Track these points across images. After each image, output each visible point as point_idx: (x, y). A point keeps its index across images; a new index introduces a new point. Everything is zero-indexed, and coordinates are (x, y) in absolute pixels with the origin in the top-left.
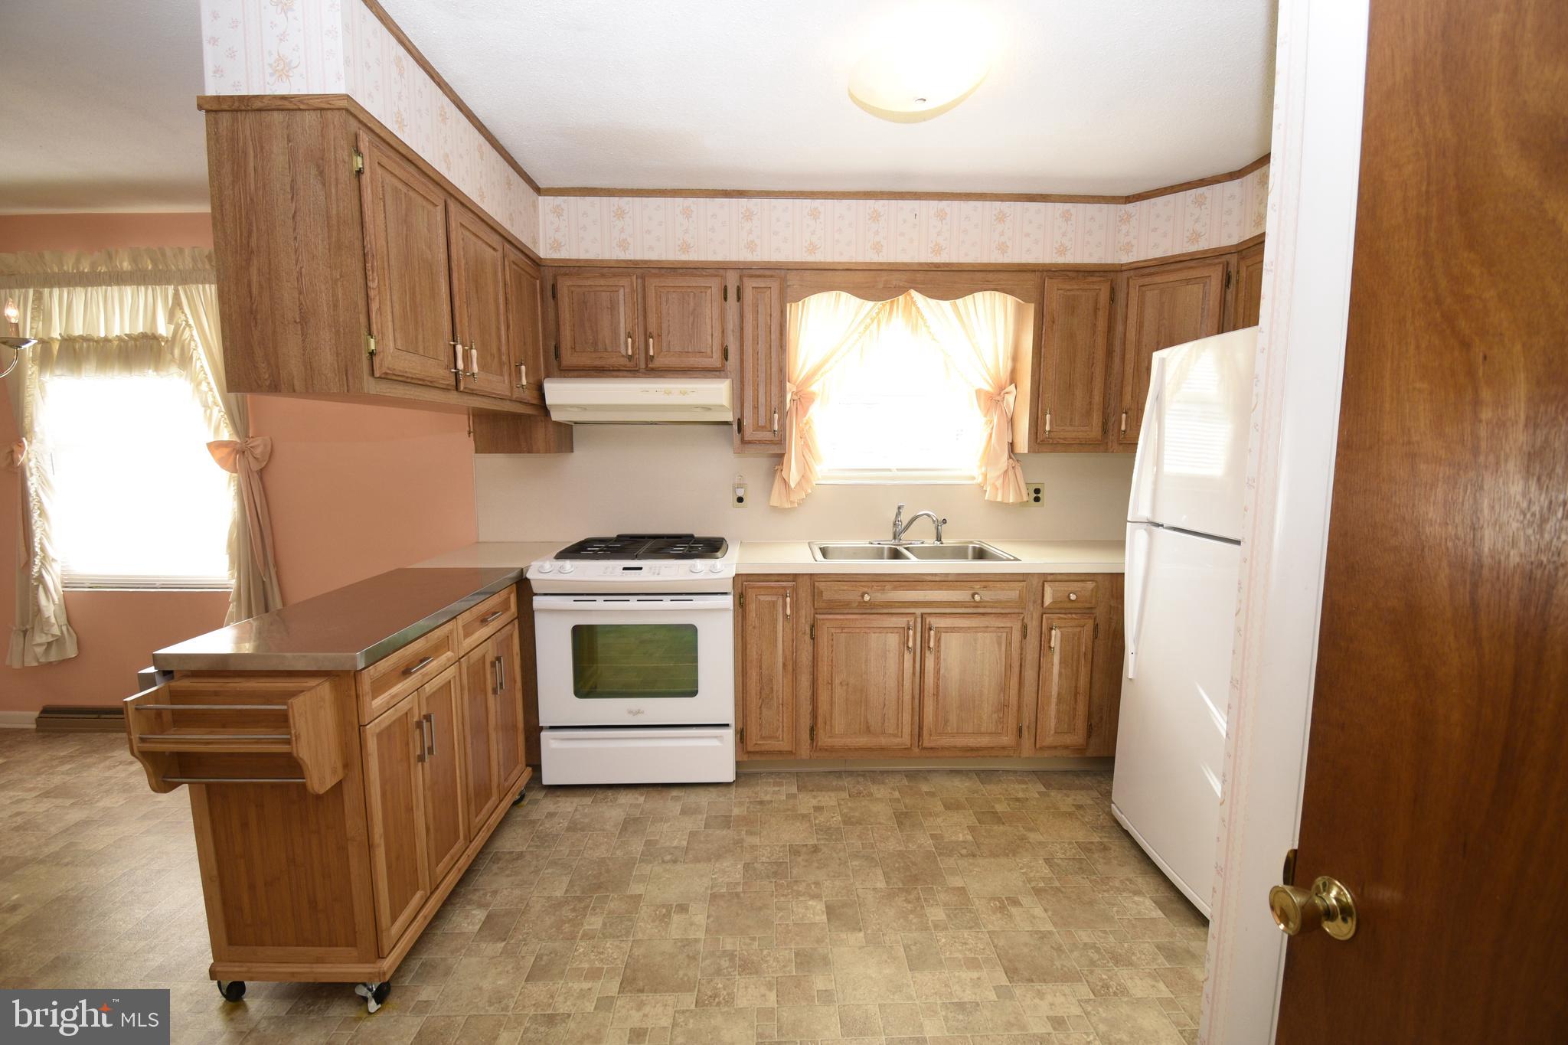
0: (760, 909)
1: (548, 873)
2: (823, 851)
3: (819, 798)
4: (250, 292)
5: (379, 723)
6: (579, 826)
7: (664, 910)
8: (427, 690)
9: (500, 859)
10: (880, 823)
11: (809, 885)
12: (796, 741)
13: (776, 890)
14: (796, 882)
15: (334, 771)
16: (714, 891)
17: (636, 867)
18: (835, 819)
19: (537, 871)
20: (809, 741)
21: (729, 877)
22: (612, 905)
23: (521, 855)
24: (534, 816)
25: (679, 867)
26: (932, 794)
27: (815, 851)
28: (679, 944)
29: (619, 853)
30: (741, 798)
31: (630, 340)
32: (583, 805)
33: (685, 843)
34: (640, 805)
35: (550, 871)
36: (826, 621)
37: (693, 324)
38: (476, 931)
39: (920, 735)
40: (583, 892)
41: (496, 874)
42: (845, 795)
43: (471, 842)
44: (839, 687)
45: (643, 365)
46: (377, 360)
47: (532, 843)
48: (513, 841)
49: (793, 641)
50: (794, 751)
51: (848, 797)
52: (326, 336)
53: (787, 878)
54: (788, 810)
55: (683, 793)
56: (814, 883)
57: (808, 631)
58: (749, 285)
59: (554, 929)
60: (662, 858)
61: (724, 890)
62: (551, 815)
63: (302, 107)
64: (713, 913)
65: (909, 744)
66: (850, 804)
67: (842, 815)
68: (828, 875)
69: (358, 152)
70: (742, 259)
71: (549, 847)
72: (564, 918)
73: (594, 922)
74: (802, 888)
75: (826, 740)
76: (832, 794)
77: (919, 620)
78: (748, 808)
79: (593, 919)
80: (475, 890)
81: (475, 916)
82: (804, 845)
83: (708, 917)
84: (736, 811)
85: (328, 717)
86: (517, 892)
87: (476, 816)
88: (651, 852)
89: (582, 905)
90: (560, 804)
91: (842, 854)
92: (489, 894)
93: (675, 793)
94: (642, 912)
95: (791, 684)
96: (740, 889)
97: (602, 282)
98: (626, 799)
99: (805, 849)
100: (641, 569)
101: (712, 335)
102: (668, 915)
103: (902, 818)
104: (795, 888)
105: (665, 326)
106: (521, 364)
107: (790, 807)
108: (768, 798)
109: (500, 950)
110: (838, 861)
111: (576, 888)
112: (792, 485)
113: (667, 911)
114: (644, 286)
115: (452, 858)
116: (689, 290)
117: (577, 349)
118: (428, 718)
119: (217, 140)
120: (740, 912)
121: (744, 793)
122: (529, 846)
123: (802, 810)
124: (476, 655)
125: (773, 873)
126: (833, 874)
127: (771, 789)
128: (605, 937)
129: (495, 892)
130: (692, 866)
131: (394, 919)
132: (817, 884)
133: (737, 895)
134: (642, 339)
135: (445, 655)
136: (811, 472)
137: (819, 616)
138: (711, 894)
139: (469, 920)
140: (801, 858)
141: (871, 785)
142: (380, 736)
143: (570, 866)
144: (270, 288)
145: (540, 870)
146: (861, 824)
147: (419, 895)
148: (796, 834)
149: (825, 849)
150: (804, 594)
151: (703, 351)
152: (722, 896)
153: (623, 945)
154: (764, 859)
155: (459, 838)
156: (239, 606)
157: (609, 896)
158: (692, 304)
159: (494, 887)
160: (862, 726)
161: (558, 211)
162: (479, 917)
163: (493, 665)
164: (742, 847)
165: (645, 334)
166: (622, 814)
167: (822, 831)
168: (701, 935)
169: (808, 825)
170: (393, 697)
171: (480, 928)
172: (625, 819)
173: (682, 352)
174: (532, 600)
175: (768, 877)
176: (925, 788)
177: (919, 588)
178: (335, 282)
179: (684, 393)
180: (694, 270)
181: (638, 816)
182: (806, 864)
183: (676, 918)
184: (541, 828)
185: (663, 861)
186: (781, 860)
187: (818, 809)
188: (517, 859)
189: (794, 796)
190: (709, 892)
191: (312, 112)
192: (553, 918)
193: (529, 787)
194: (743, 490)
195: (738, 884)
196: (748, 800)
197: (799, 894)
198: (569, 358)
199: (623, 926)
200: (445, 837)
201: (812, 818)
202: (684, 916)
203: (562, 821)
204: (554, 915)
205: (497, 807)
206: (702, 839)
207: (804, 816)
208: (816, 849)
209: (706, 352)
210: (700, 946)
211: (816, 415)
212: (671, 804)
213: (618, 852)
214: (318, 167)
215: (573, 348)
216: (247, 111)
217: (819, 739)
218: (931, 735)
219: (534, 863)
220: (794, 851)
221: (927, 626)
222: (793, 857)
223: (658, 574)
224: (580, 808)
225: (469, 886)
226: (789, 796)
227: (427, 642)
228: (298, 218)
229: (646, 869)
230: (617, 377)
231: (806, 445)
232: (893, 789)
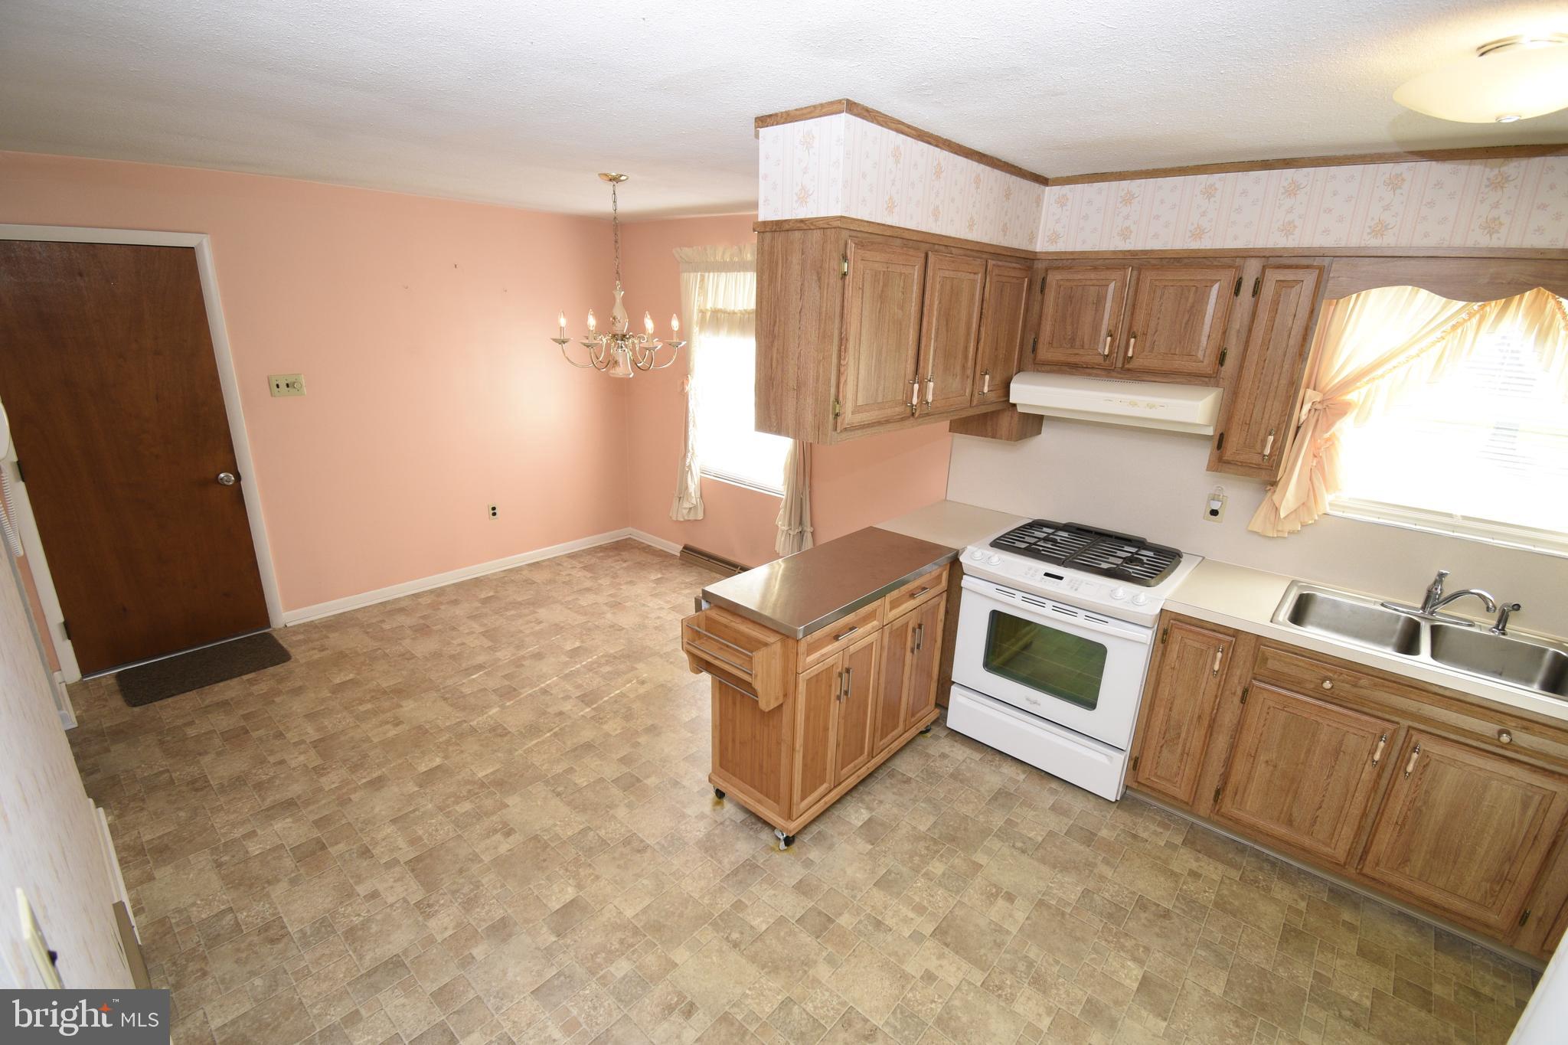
0: (1077, 939)
1: (921, 807)
2: (1172, 921)
3: (1203, 864)
4: (772, 365)
5: (810, 673)
6: (961, 777)
7: (994, 890)
8: (851, 650)
9: (893, 776)
10: (1259, 928)
11: (1137, 946)
12: (1195, 793)
13: (1102, 932)
14: (1126, 935)
15: (777, 699)
16: (1043, 898)
17: (989, 838)
18: (1207, 894)
19: (914, 801)
20: (1212, 802)
21: (1064, 893)
22: (956, 861)
23: (908, 781)
24: (931, 751)
25: (1024, 859)
26: (1351, 928)
27: (1164, 916)
28: (993, 926)
29: (981, 818)
30: (1116, 822)
31: (1109, 339)
32: (971, 759)
33: (1040, 839)
34: (1019, 781)
35: (923, 805)
36: (1264, 691)
37: (1187, 324)
38: (858, 826)
39: (1363, 858)
40: (939, 838)
41: (887, 787)
42: (1235, 875)
43: (873, 757)
44: (1263, 765)
45: (1119, 364)
46: (839, 419)
47: (920, 775)
48: (907, 765)
49: (1216, 697)
50: (1191, 804)
51: (1238, 879)
52: (810, 400)
53: (1119, 925)
54: (1160, 858)
55: (1062, 790)
56: (1144, 947)
57: (1239, 693)
58: (1272, 277)
59: (908, 856)
60: (1014, 843)
61: (1053, 902)
62: (944, 756)
63: (812, 227)
64: (1033, 917)
65: (1343, 862)
66: (1235, 887)
67: (1218, 894)
68: (1164, 948)
69: (845, 258)
70: (1270, 245)
71: (931, 784)
72: (918, 851)
73: (938, 868)
74: (1129, 944)
75: (1232, 810)
76: (1221, 867)
77: (1403, 733)
78: (1119, 835)
79: (938, 864)
80: (869, 793)
81: (862, 814)
82: (1155, 904)
83: (1027, 918)
84: (1104, 833)
85: (777, 665)
86: (895, 810)
87: (881, 741)
88: (1007, 832)
89: (935, 848)
90: (954, 749)
91: (1192, 935)
92: (876, 802)
93: (1054, 785)
94: (977, 881)
95: (1203, 738)
96: (1068, 910)
97: (1093, 276)
98: (1008, 770)
99: (1154, 908)
100: (1061, 578)
101: (1209, 336)
102: (996, 896)
103: (1291, 935)
104: (1122, 940)
105: (1152, 324)
106: (986, 374)
107: (1163, 857)
108: (1145, 835)
109: (867, 851)
110: (1183, 940)
111: (936, 831)
112: (1283, 514)
113: (996, 892)
114: (1138, 279)
115: (855, 767)
116: (1191, 284)
117: (1055, 345)
118: (848, 671)
119: (762, 253)
120: (1057, 931)
121: (1124, 818)
122: (917, 776)
123: (1175, 867)
124: (898, 624)
125: (1109, 913)
126: (1169, 949)
127: (1153, 827)
128: (940, 884)
129: (881, 802)
130: (1036, 863)
131: (803, 799)
132: (1147, 949)
133: (1063, 914)
134: (1124, 337)
135: (871, 624)
136: (1316, 502)
137: (1254, 682)
138: (1040, 899)
139: (856, 814)
140: (1146, 915)
141: (1276, 879)
142: (809, 681)
143: (940, 809)
144: (783, 363)
145: (917, 801)
146: (1235, 916)
147: (825, 786)
148: (1155, 888)
149: (1176, 920)
150: (1244, 653)
151: (1194, 353)
152: (1049, 907)
153: (950, 899)
154: (1107, 895)
155: (864, 753)
156: (785, 512)
157: (957, 852)
158: (1191, 300)
159: (882, 797)
160: (1282, 816)
161: (1062, 202)
162: (864, 816)
163: (914, 630)
164: (1092, 871)
165: (1129, 332)
166: (999, 783)
167: (1184, 899)
168: (1014, 930)
169: (1172, 885)
170: (823, 655)
171: (862, 825)
172: (1000, 789)
173: (1167, 354)
174: (962, 579)
175: (1101, 914)
176: (1347, 916)
177: (1413, 697)
178: (819, 362)
179: (1151, 406)
180: (1204, 260)
181: (1012, 792)
182: (1146, 923)
183: (1001, 903)
184: (932, 764)
185: (1013, 846)
186: (1123, 906)
187: (1194, 875)
188: (905, 782)
189: (1174, 847)
190: (1040, 896)
191: (818, 230)
192: (910, 847)
193: (935, 722)
194: (1220, 503)
195: (1069, 904)
196: (1122, 827)
197: (1122, 947)
198: (1044, 353)
199: (957, 884)
200: (850, 750)
201: (1182, 881)
202: (1007, 904)
203: (949, 765)
204: (912, 844)
205: (901, 736)
206: (1058, 843)
207: (1173, 874)
208: (1166, 915)
209: (1196, 356)
210: (1009, 939)
211: (1345, 430)
212: (1046, 797)
213: (981, 816)
214: (818, 273)
215: (1051, 344)
216: (780, 231)
217: (1224, 806)
218: (1377, 864)
219: (915, 792)
220: (1142, 904)
221: (1412, 745)
222: (1137, 909)
223: (1076, 590)
224: (968, 761)
225: (866, 787)
226: (1168, 844)
227: (856, 616)
228: (802, 314)
229: (996, 845)
230: (1089, 375)
231: (1320, 466)
232: (1302, 897)
